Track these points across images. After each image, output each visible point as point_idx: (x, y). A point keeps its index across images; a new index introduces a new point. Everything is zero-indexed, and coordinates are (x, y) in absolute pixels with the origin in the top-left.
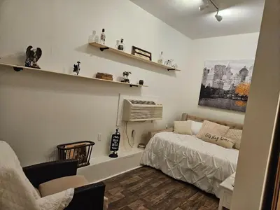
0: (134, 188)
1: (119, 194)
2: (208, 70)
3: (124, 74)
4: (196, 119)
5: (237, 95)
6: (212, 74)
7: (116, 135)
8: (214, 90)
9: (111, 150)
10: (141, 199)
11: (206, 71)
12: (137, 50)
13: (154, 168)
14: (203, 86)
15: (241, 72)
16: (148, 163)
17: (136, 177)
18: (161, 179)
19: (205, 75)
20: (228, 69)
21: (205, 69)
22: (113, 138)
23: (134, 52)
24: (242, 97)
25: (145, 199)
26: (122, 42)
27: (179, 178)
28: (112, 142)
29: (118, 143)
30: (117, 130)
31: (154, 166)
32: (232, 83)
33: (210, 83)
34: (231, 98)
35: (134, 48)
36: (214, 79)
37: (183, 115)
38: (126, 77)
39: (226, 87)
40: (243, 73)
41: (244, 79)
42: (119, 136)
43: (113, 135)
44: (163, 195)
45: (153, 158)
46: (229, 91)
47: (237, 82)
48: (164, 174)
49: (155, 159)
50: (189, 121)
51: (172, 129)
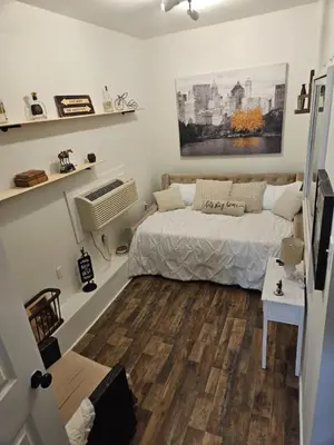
0: (139, 319)
1: (123, 340)
2: (185, 96)
3: (60, 156)
4: (182, 180)
5: (233, 131)
6: (191, 101)
7: (84, 258)
8: (200, 127)
9: (84, 281)
10: (156, 334)
11: (181, 99)
12: (65, 102)
13: (150, 275)
14: (181, 125)
15: (233, 92)
16: (140, 272)
17: (133, 302)
18: (166, 289)
19: (180, 104)
20: (215, 89)
21: (179, 95)
22: (80, 265)
23: (60, 107)
24: (241, 132)
25: (161, 330)
26: (35, 98)
27: (188, 278)
28: (81, 271)
29: (90, 267)
30: (82, 251)
31: (150, 272)
32: (224, 112)
33: (191, 117)
34: (226, 136)
35: (58, 99)
36: (197, 111)
37: (164, 177)
38: (66, 161)
39: (217, 121)
40: (237, 93)
41: (240, 103)
42: (88, 257)
43: (80, 261)
44: (180, 313)
45: (144, 264)
46: (221, 126)
47: (230, 110)
48: (168, 279)
49: (148, 263)
50: (174, 185)
51: (154, 207)
